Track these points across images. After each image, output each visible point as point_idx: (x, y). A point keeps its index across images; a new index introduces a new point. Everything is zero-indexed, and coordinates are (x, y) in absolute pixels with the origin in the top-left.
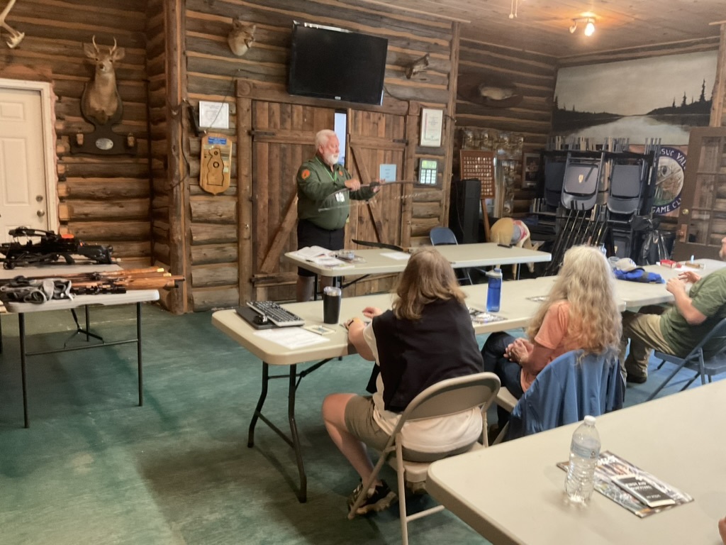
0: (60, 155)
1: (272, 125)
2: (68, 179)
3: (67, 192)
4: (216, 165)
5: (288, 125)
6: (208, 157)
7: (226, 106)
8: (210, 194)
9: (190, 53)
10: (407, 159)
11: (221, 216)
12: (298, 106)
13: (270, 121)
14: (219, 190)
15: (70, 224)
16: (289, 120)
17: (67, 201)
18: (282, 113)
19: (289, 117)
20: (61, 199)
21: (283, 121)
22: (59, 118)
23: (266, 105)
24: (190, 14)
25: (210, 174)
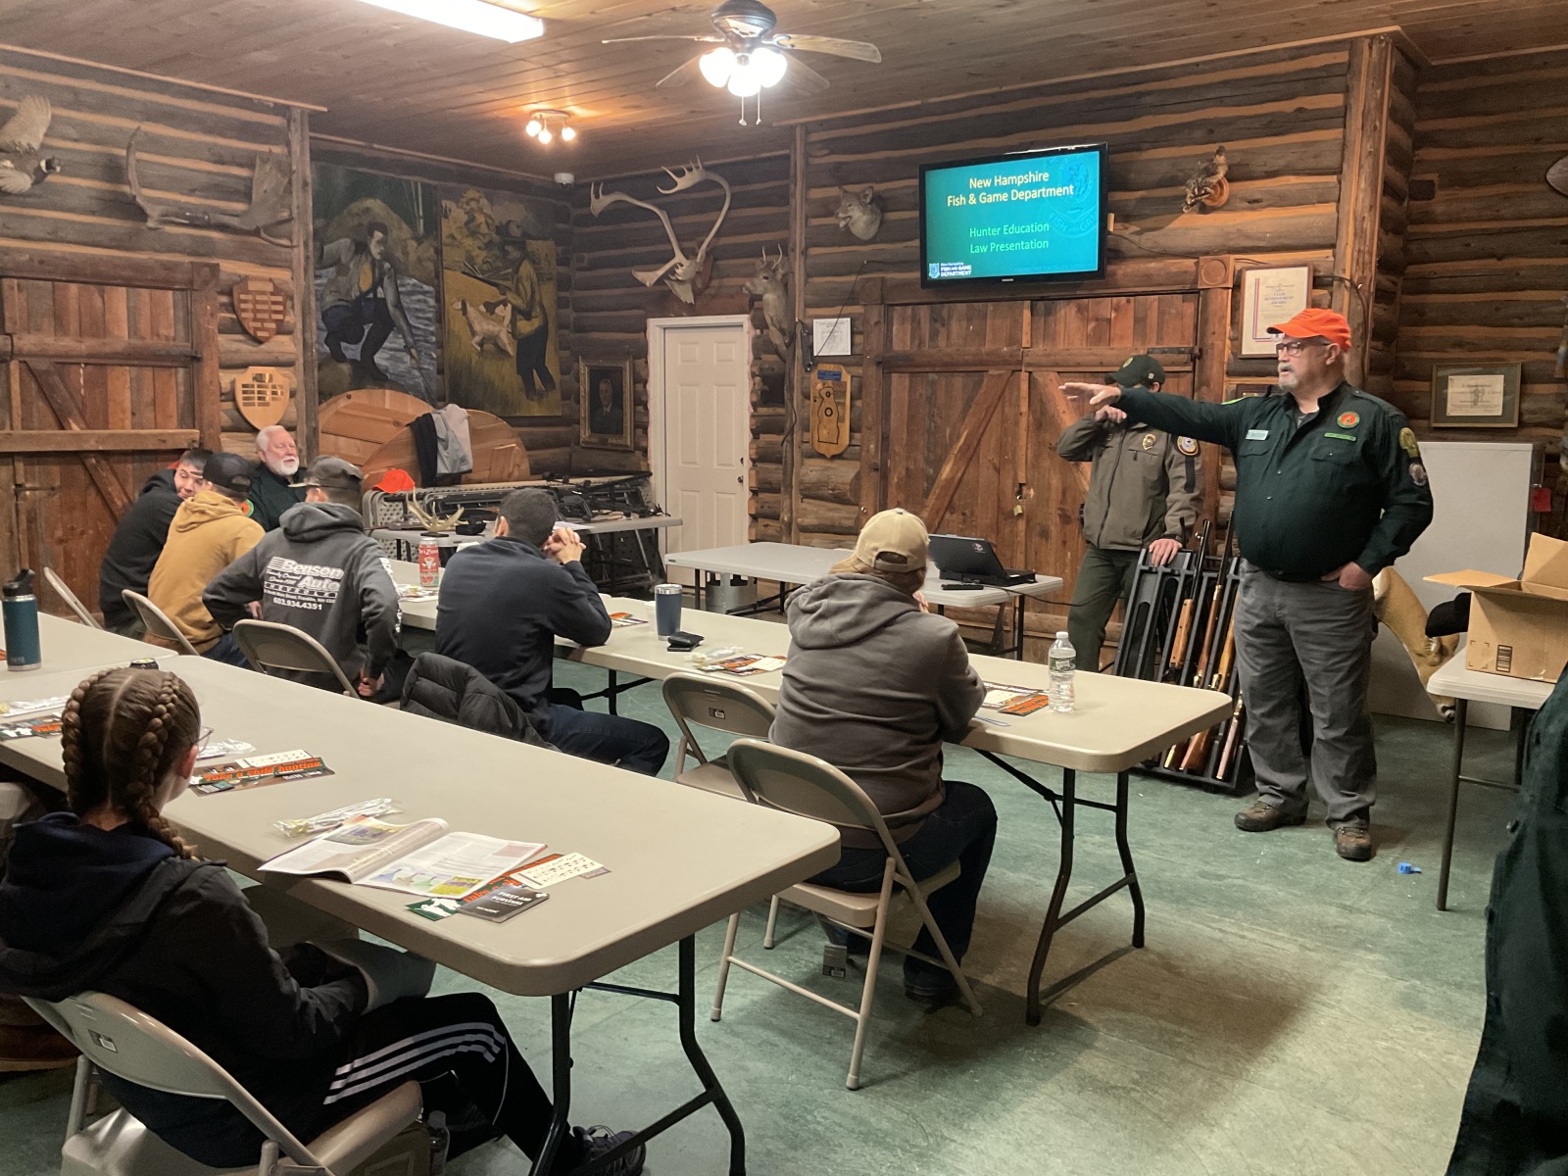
0: (754, 405)
1: (917, 342)
2: (761, 436)
3: (757, 453)
4: (829, 412)
5: (942, 342)
6: (819, 400)
7: (845, 324)
8: (822, 456)
9: (813, 251)
10: (1199, 388)
11: (833, 490)
12: (959, 305)
13: (913, 338)
14: (835, 450)
15: (761, 495)
16: (942, 330)
17: (759, 465)
18: (934, 320)
19: (943, 325)
20: (754, 461)
21: (934, 335)
22: (757, 357)
23: (910, 308)
24: (817, 194)
25: (821, 426)
